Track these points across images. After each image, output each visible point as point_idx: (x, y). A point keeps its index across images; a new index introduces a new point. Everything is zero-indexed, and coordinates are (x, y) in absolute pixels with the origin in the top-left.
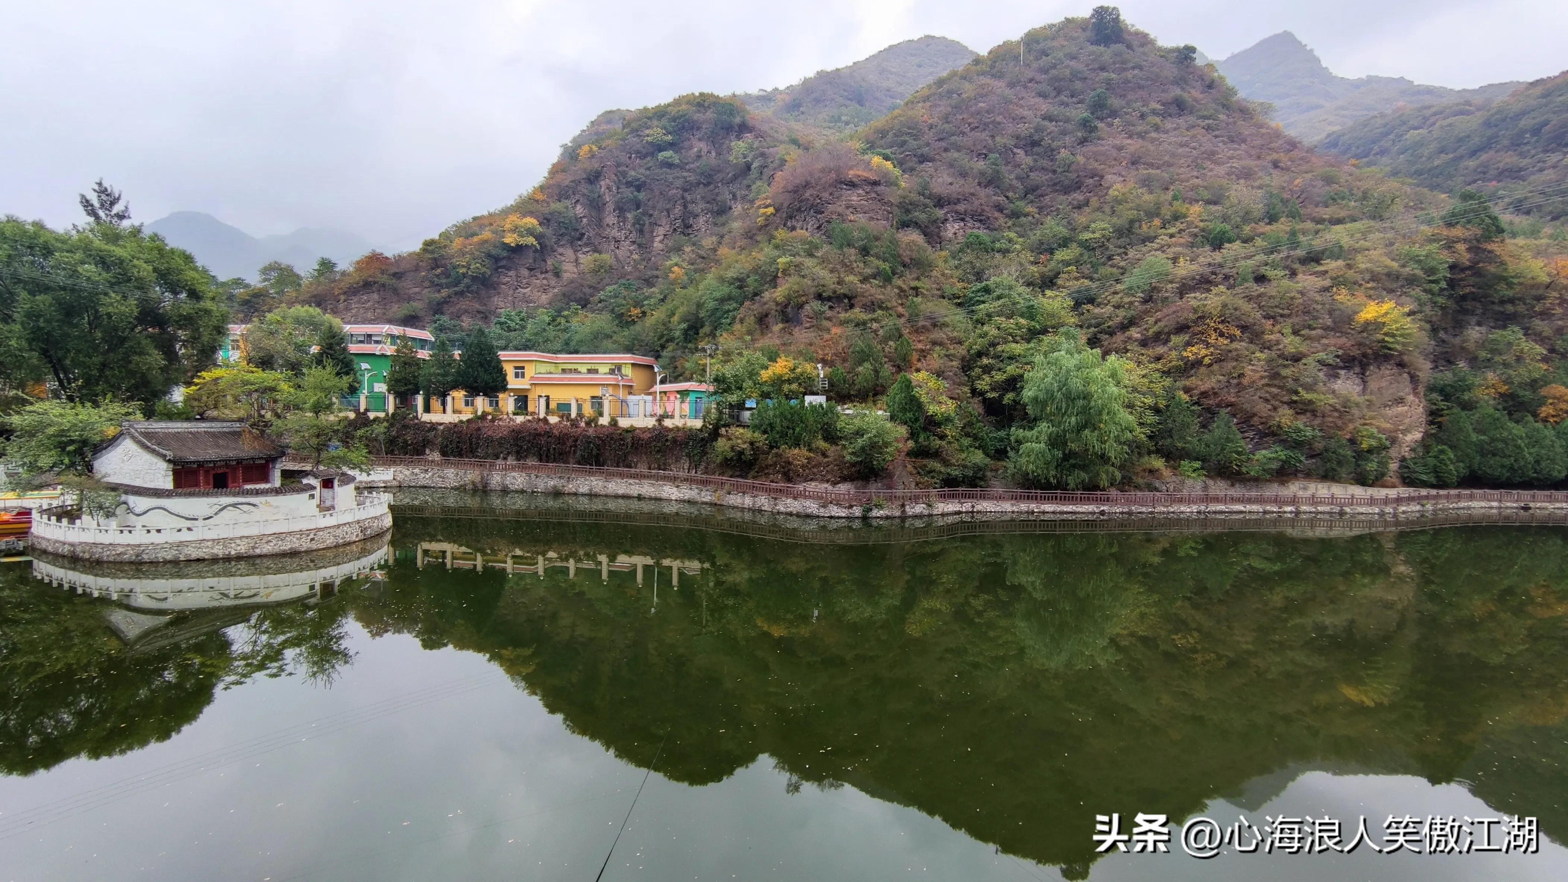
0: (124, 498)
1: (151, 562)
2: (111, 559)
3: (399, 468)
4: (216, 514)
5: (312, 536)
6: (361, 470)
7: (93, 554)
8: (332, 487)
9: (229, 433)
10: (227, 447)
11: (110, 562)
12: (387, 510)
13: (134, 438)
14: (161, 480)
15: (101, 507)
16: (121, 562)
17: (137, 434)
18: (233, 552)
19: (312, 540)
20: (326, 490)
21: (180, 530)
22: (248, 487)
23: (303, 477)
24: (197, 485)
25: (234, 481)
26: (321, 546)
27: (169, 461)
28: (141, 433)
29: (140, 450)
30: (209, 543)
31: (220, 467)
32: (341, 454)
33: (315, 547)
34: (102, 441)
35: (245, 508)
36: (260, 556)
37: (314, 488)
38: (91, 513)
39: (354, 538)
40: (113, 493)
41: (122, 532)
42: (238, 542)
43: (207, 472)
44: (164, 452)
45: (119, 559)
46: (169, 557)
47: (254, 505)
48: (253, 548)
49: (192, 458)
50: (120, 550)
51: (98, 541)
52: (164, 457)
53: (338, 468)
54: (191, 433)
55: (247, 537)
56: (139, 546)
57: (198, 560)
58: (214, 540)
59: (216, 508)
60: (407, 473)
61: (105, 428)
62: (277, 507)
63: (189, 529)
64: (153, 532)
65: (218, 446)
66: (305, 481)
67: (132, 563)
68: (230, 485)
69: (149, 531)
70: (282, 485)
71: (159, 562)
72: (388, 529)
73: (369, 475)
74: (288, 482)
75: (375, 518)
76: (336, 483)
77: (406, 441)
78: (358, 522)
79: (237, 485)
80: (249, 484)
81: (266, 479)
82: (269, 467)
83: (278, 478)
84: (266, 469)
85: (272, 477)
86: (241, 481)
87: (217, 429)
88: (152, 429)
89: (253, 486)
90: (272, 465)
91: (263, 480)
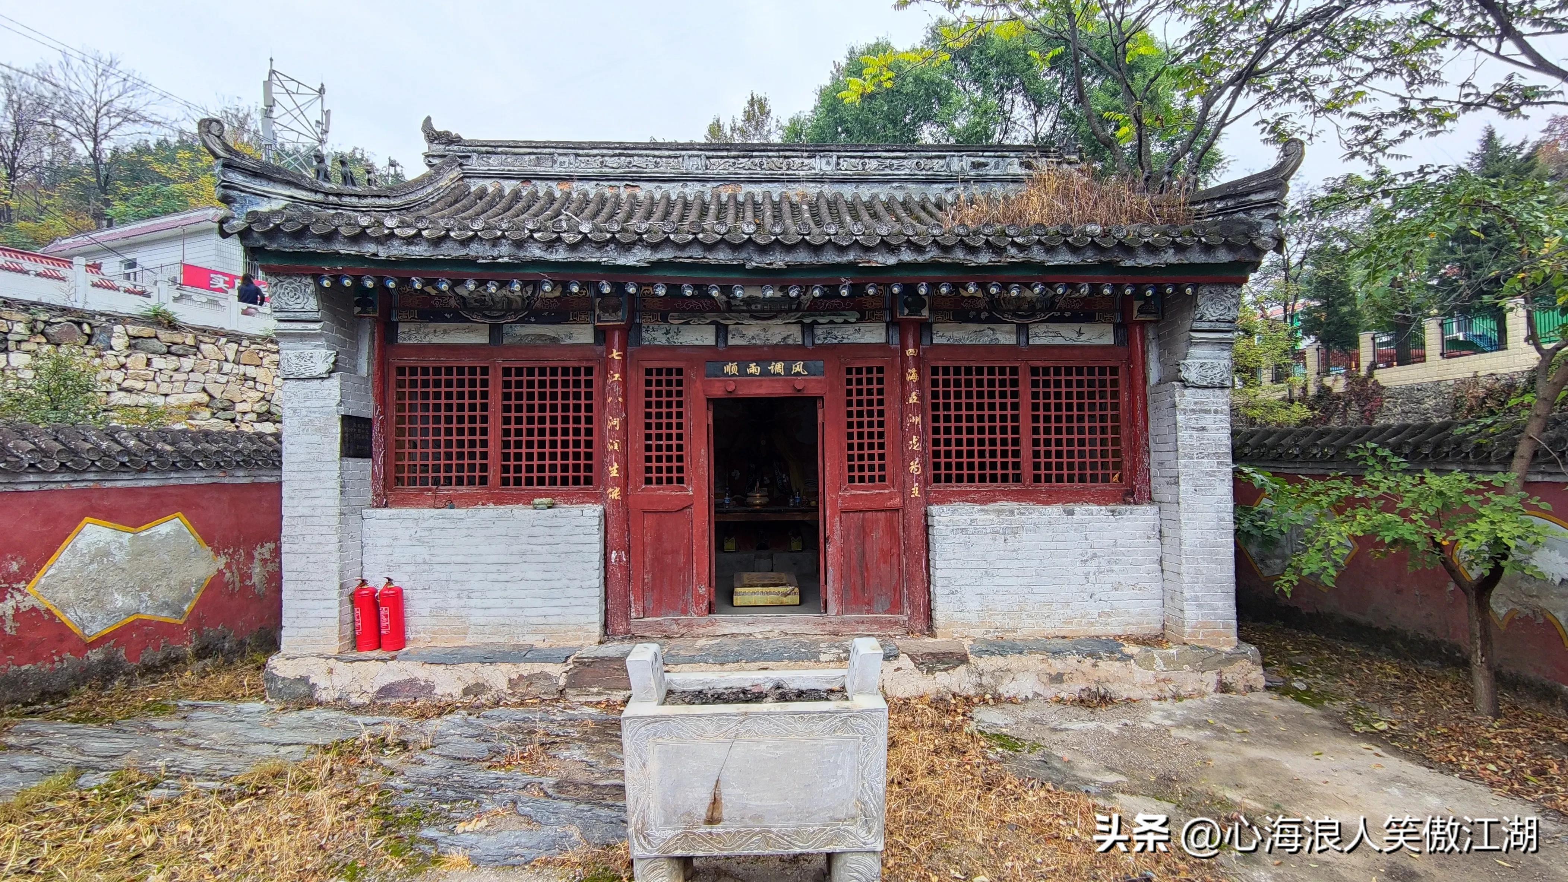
43: (667, 381)
68: (839, 493)
79: (891, 497)
80: (984, 502)
81: (1134, 469)
82: (1145, 380)
83: (1208, 464)
84: (1125, 396)
85: (1164, 456)
86: (914, 467)
87: (875, 191)
88: (553, 184)
89: (999, 512)
90: (1163, 363)
91: (1106, 479)
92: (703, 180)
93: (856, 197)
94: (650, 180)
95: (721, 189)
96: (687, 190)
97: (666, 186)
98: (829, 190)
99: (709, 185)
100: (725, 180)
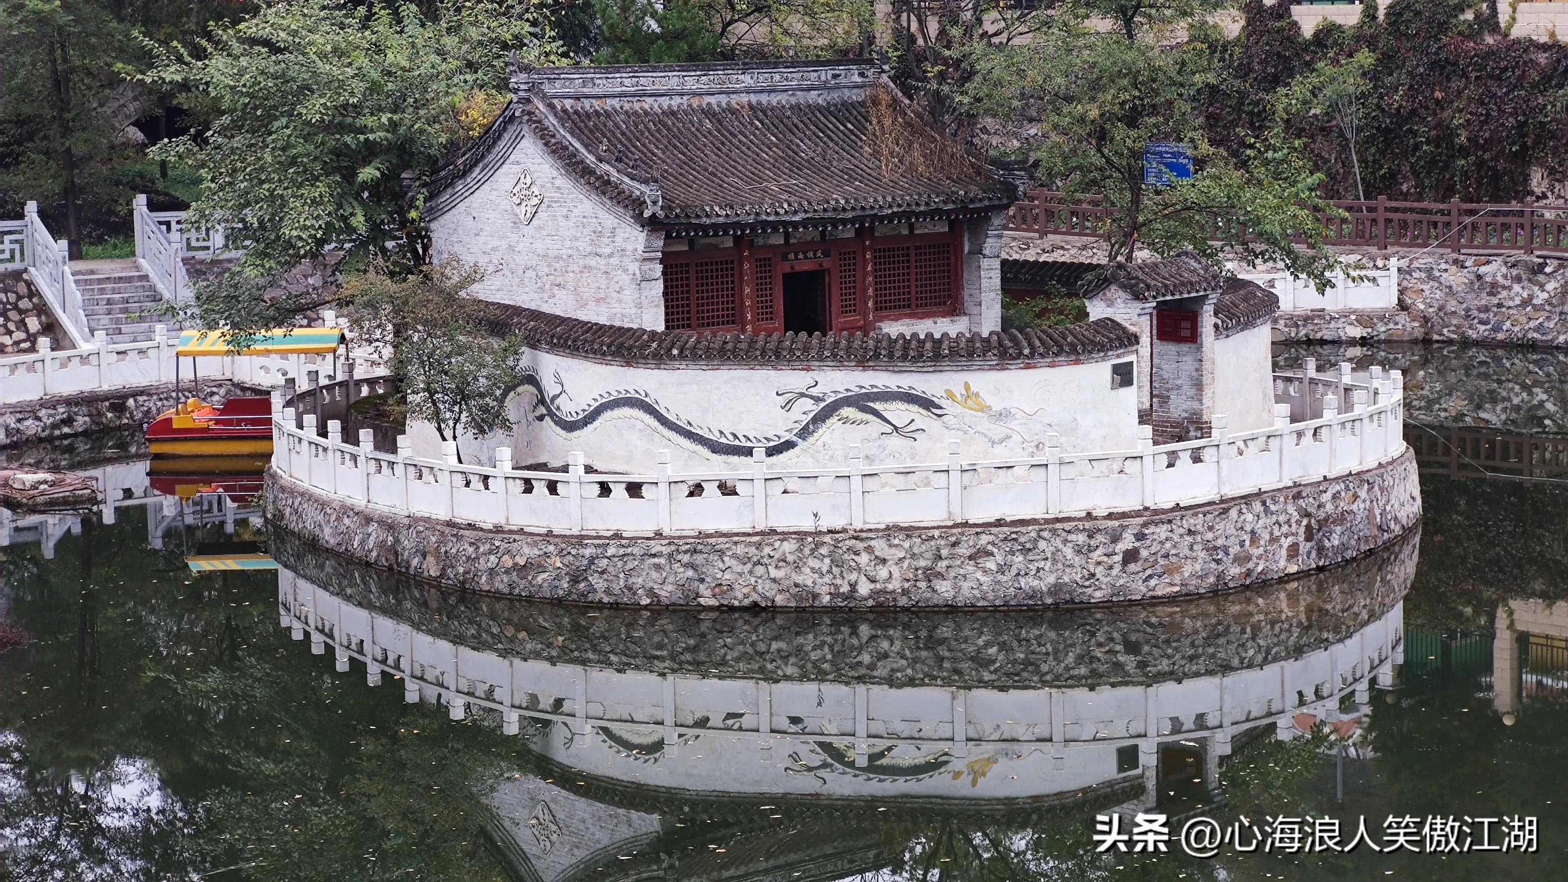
0: (526, 358)
1: (615, 606)
2: (501, 584)
3: (1423, 258)
4: (805, 433)
5: (1127, 542)
6: (1296, 266)
7: (447, 561)
8: (1193, 337)
9: (827, 110)
10: (820, 169)
11: (496, 596)
12: (1398, 446)
13: (544, 134)
14: (629, 294)
15: (462, 396)
16: (530, 600)
17: (552, 121)
18: (864, 588)
19: (1131, 556)
20: (1171, 348)
21: (697, 490)
22: (893, 328)
23: (1090, 294)
24: (735, 319)
25: (853, 306)
26: (1163, 588)
27: (652, 224)
28: (564, 116)
29: (564, 182)
30: (789, 547)
31: (804, 247)
32: (1219, 194)
33: (1139, 589)
34: (452, 147)
35: (898, 413)
36: (951, 610)
37: (1131, 340)
38: (437, 417)
39: (1283, 564)
40: (496, 343)
41: (528, 487)
42: (880, 546)
43: (764, 265)
44: (638, 189)
45: (522, 587)
46: (667, 592)
47: (927, 404)
48: (930, 574)
49: (721, 214)
50: (527, 552)
51: (464, 515)
52: (634, 205)
53: (1205, 253)
54: (708, 112)
55: (909, 531)
56: (580, 540)
57: (755, 609)
58: (801, 536)
59: (806, 409)
60: (1456, 278)
61: (459, 99)
62: (1003, 416)
63: (726, 489)
64: (619, 492)
65: (796, 167)
66: (1097, 310)
67: (558, 603)
68: (838, 320)
69: (605, 490)
70: (1006, 323)
71: (638, 608)
72: (1408, 532)
73: (1323, 285)
74: (1025, 309)
75: (1360, 477)
76: (1208, 320)
77: (1445, 135)
78: (1296, 492)
79: (859, 321)
80: (896, 320)
81: (957, 298)
82: (962, 251)
83: (993, 295)
84: (953, 260)
85: (973, 292)
86: (870, 304)
87: (779, 98)
88: (593, 101)
89: (908, 325)
90: (971, 243)
91: (945, 304)
92: (682, 95)
93: (769, 102)
94: (651, 96)
95: (692, 100)
96: (673, 102)
97: (660, 99)
98: (754, 98)
99: (685, 98)
100: (694, 94)
